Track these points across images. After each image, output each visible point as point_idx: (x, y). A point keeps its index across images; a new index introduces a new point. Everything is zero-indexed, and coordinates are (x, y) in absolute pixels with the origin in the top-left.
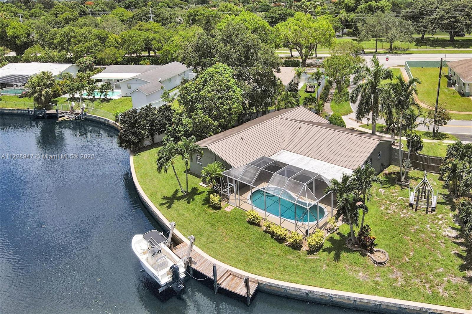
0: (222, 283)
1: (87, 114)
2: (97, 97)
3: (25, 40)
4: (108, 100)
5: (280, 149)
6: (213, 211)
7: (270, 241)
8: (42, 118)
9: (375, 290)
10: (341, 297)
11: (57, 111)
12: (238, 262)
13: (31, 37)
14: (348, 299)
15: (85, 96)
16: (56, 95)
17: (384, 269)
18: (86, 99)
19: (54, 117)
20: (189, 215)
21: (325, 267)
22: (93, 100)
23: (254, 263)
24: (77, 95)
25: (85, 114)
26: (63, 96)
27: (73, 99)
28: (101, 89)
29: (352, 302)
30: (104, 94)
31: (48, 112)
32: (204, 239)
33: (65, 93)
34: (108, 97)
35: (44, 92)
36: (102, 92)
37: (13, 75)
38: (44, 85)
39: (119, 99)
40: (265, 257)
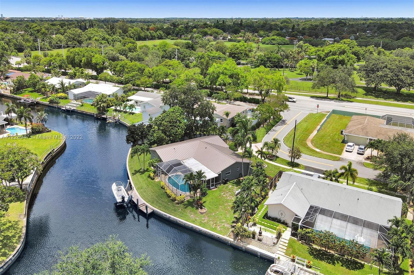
0: (140, 207)
1: (121, 120)
2: (128, 111)
3: (102, 66)
4: (133, 114)
5: (191, 157)
6: (151, 180)
7: (165, 196)
8: (99, 119)
9: (193, 222)
10: (180, 221)
11: (107, 117)
12: (149, 201)
13: (105, 65)
14: (182, 222)
15: (122, 109)
16: (109, 106)
17: (202, 216)
18: (122, 111)
19: (105, 119)
20: (141, 180)
21: (180, 210)
22: (125, 112)
23: (155, 202)
24: (118, 108)
25: (119, 120)
26: (112, 108)
27: (116, 110)
28: (129, 107)
29: (184, 224)
30: (131, 109)
31: (102, 116)
32: (142, 190)
33: (113, 106)
34: (133, 112)
35: (102, 106)
36: (130, 109)
37: (91, 91)
38: (102, 101)
39: (138, 114)
40: (160, 202)
